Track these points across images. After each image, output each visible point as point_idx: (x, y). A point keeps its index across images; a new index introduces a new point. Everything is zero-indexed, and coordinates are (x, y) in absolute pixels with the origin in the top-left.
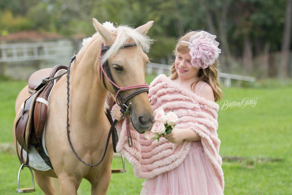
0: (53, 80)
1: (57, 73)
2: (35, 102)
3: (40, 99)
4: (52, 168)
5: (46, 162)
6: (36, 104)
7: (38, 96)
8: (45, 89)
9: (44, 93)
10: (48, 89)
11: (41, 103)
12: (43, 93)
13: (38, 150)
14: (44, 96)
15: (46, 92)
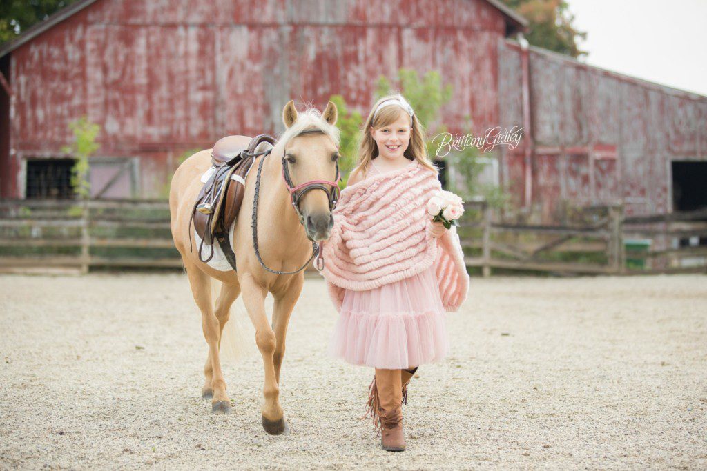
0: (252, 156)
1: (258, 146)
2: (230, 180)
3: (236, 177)
4: (235, 268)
5: (228, 258)
6: (231, 183)
7: (233, 173)
8: (242, 165)
9: (242, 169)
10: (245, 166)
11: (236, 182)
12: (240, 169)
13: (221, 241)
14: (241, 173)
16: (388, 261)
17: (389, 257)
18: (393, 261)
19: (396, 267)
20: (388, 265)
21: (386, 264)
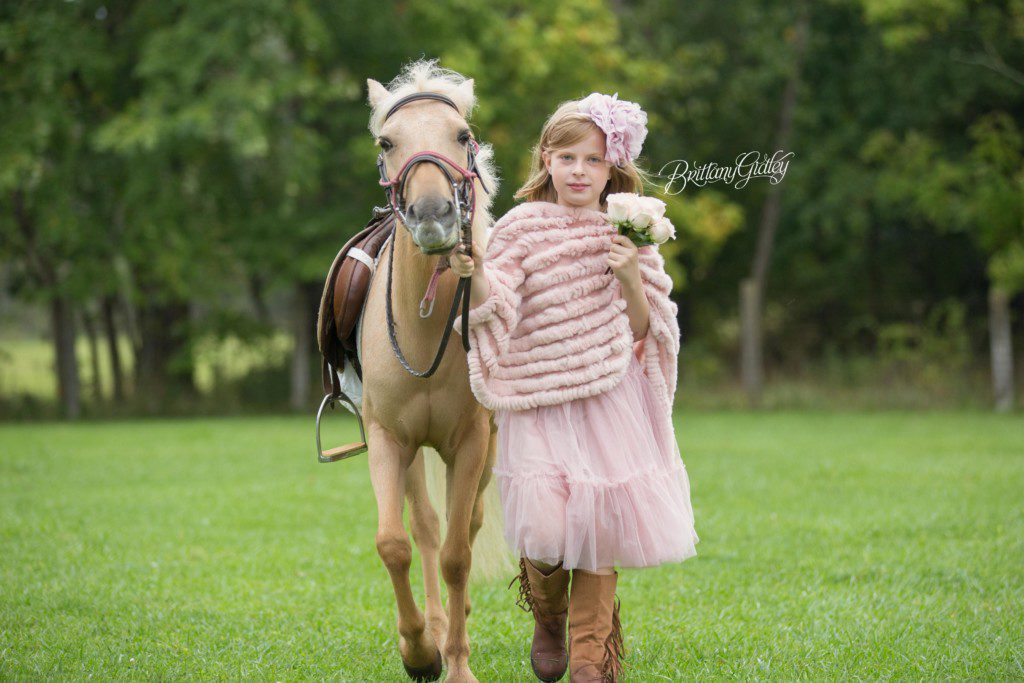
2: (343, 257)
3: (357, 253)
6: (345, 261)
9: (371, 240)
10: (382, 233)
11: (355, 261)
12: (367, 239)
14: (369, 246)
15: (376, 237)
16: (553, 365)
17: (555, 359)
18: (562, 369)
19: (566, 378)
20: (553, 372)
21: (548, 371)
